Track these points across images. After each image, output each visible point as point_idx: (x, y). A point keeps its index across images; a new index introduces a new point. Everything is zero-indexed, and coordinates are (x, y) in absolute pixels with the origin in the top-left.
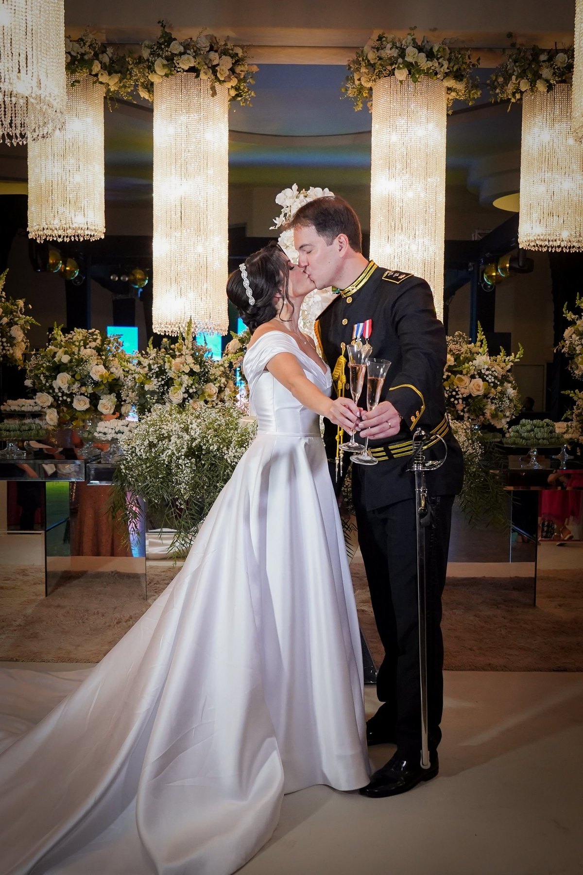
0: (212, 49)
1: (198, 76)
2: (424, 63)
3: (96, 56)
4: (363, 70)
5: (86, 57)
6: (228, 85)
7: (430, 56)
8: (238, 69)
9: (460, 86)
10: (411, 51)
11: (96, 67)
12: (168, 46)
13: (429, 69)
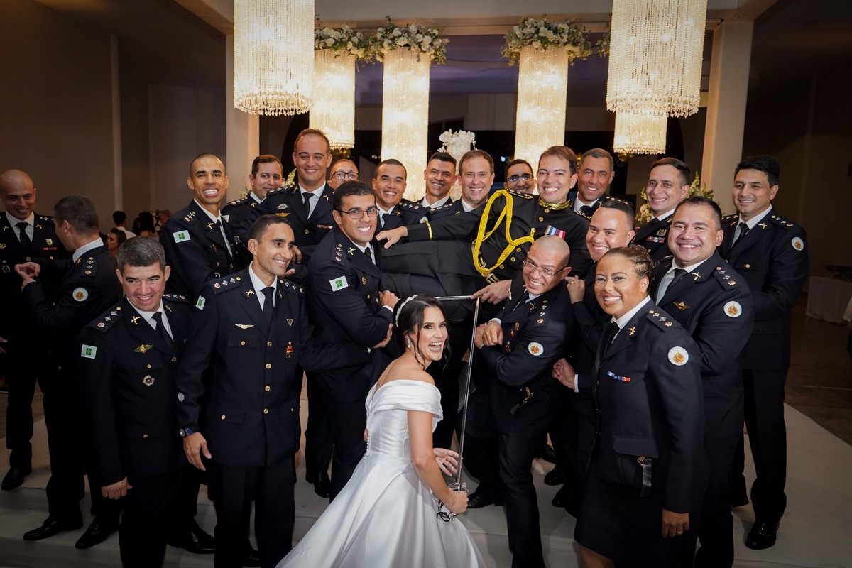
0: (418, 32)
1: (409, 49)
2: (551, 36)
3: (350, 39)
4: (514, 42)
5: (344, 40)
6: (428, 54)
7: (556, 31)
8: (435, 43)
9: (576, 49)
10: (542, 29)
11: (350, 45)
12: (392, 32)
13: (554, 41)
